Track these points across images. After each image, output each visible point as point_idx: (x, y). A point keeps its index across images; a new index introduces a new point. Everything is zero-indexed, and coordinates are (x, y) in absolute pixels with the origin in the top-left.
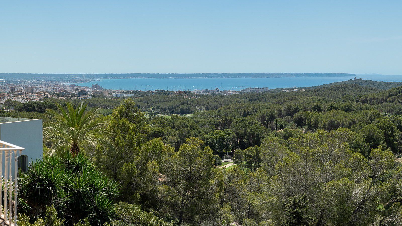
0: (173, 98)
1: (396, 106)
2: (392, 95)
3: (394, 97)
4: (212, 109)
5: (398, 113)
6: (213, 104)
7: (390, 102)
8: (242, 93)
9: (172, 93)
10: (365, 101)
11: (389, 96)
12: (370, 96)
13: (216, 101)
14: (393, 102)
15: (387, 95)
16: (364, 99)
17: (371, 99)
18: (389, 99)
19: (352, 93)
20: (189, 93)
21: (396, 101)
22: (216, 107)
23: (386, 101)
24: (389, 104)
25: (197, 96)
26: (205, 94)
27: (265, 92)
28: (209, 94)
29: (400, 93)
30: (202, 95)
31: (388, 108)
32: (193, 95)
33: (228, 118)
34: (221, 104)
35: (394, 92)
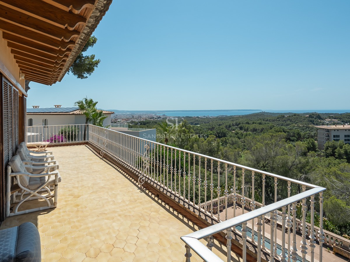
0: (192, 119)
1: (281, 123)
2: (279, 118)
3: (280, 119)
4: (207, 123)
5: (281, 125)
6: (207, 121)
7: (278, 121)
8: (217, 117)
9: (192, 117)
10: (267, 120)
11: (278, 118)
12: (269, 118)
13: (208, 120)
14: (279, 121)
16: (266, 120)
17: (270, 120)
19: (261, 117)
20: (198, 117)
21: (281, 121)
22: (208, 122)
23: (276, 120)
25: (201, 118)
27: (227, 117)
28: (205, 117)
29: (282, 117)
30: (203, 118)
31: (277, 123)
32: (199, 118)
33: (213, 126)
34: (210, 121)
35: (279, 117)
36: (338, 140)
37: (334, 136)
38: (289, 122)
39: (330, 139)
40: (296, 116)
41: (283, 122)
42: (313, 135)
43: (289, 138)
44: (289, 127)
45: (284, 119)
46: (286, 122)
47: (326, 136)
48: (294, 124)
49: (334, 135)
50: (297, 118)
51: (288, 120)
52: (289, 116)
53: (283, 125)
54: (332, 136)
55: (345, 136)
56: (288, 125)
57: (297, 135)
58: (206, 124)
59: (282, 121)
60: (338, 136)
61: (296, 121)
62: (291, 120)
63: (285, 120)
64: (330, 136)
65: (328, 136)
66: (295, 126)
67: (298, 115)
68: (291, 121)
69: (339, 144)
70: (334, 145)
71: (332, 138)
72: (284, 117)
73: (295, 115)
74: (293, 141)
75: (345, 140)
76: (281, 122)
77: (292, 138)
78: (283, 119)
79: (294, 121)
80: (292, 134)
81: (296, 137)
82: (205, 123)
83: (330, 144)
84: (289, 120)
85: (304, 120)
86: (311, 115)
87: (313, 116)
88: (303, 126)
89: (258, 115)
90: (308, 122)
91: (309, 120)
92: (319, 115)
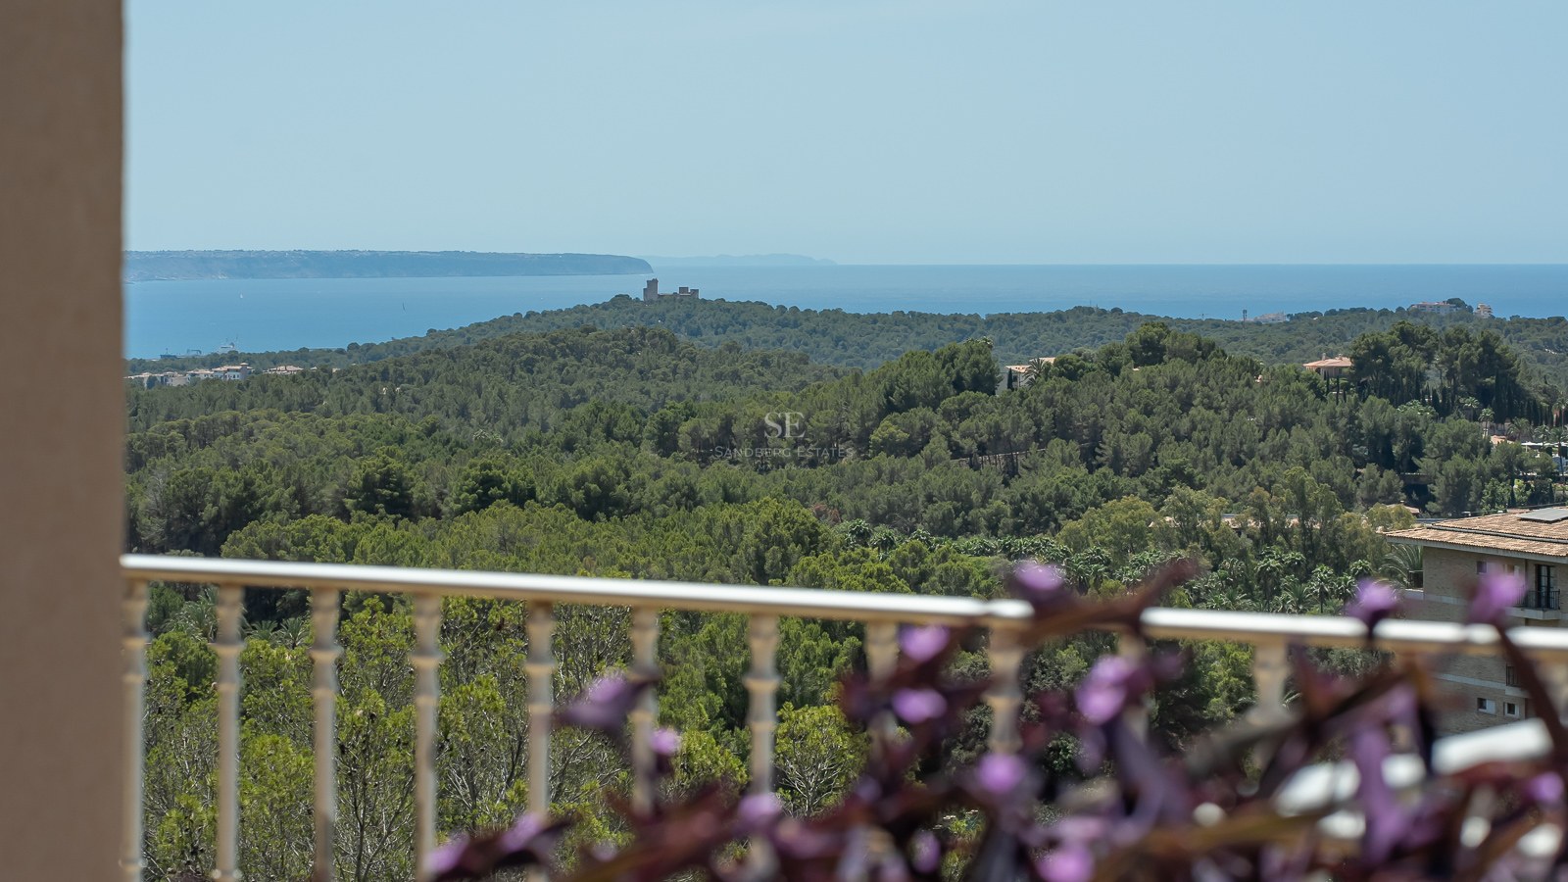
1: (935, 479)
2: (909, 402)
3: (919, 415)
5: (944, 528)
7: (891, 447)
10: (720, 445)
11: (890, 408)
14: (911, 448)
15: (873, 399)
16: (709, 428)
17: (762, 432)
18: (889, 428)
19: (627, 391)
21: (937, 445)
23: (862, 442)
24: (885, 461)
29: (958, 385)
31: (881, 494)
35: (918, 380)
40: (1171, 368)
41: (962, 475)
45: (989, 415)
46: (1011, 471)
48: (1132, 507)
50: (1186, 404)
51: (1041, 439)
52: (1070, 372)
53: (969, 528)
59: (957, 451)
61: (1172, 455)
62: (1096, 437)
63: (994, 442)
66: (1137, 537)
68: (1089, 457)
72: (984, 382)
78: (979, 425)
79: (1133, 447)
84: (1063, 427)
85: (1286, 424)
86: (1378, 350)
87: (1416, 362)
88: (1267, 537)
89: (578, 351)
90: (1338, 469)
91: (1353, 433)
92: (1507, 346)
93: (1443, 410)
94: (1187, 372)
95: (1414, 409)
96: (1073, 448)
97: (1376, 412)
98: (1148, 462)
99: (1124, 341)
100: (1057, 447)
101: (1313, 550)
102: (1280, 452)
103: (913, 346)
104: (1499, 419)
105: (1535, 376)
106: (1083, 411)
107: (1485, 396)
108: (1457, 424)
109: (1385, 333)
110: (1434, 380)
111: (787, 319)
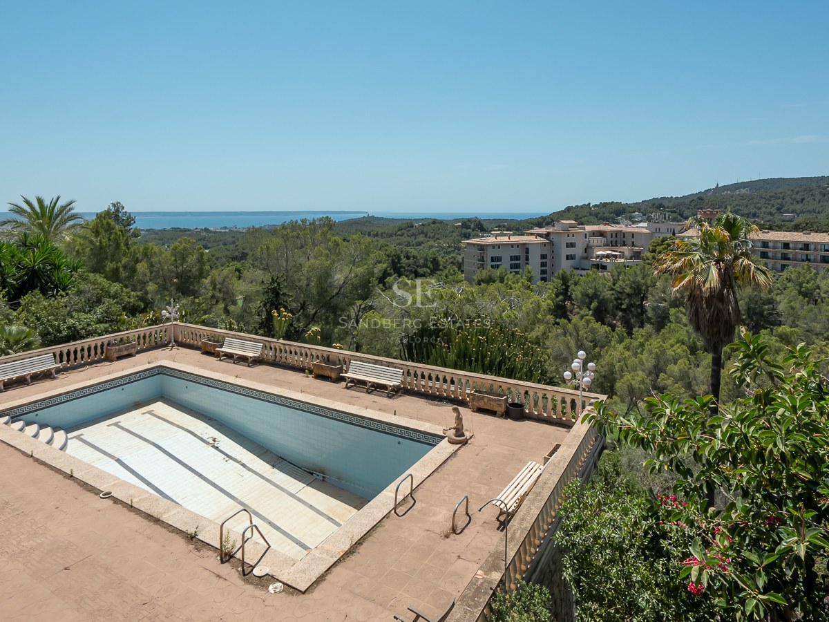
2: (402, 229)
3: (403, 231)
4: (230, 244)
5: (407, 246)
6: (230, 240)
7: (400, 235)
9: (189, 230)
10: (377, 235)
11: (399, 230)
12: (380, 231)
13: (233, 237)
14: (402, 235)
15: (397, 229)
16: (375, 233)
17: (382, 233)
18: (399, 233)
19: (364, 229)
20: (206, 230)
21: (405, 235)
22: (234, 242)
23: (396, 235)
24: (399, 237)
25: (215, 232)
26: (223, 231)
28: (227, 231)
29: (408, 227)
30: (220, 232)
31: (398, 241)
34: (238, 240)
35: (402, 227)
36: (498, 267)
37: (492, 260)
38: (421, 238)
39: (485, 266)
40: (436, 225)
41: (409, 239)
42: (460, 260)
43: (416, 270)
44: (421, 247)
45: (412, 231)
46: (416, 238)
47: (479, 260)
48: (431, 243)
49: (492, 258)
50: (439, 229)
51: (419, 234)
52: (423, 225)
53: (410, 245)
54: (489, 259)
55: (512, 258)
56: (419, 244)
57: (432, 262)
58: (227, 247)
59: (408, 235)
60: (499, 259)
61: (437, 236)
62: (427, 234)
63: (413, 235)
64: (485, 259)
65: (482, 259)
66: (432, 247)
67: (441, 222)
68: (426, 237)
69: (498, 274)
70: (490, 276)
71: (489, 263)
72: (412, 226)
73: (434, 222)
74: (423, 275)
75: (512, 267)
76: (405, 239)
77: (420, 271)
79: (432, 235)
80: (422, 261)
81: (429, 268)
82: (225, 244)
83: (484, 276)
84: (422, 233)
85: (453, 232)
86: (465, 222)
87: (470, 224)
88: (449, 247)
89: (358, 223)
90: (459, 238)
91: (461, 233)
92: (482, 222)
93: (473, 230)
94: (439, 225)
95: (469, 230)
96: (424, 235)
97: (464, 230)
98: (434, 237)
99: (430, 221)
100: (422, 235)
101: (455, 248)
102: (451, 236)
103: (400, 223)
104: (481, 231)
105: (485, 226)
106: (425, 230)
107: (479, 228)
108: (475, 232)
109: (466, 220)
110: (472, 226)
111: (386, 219)
